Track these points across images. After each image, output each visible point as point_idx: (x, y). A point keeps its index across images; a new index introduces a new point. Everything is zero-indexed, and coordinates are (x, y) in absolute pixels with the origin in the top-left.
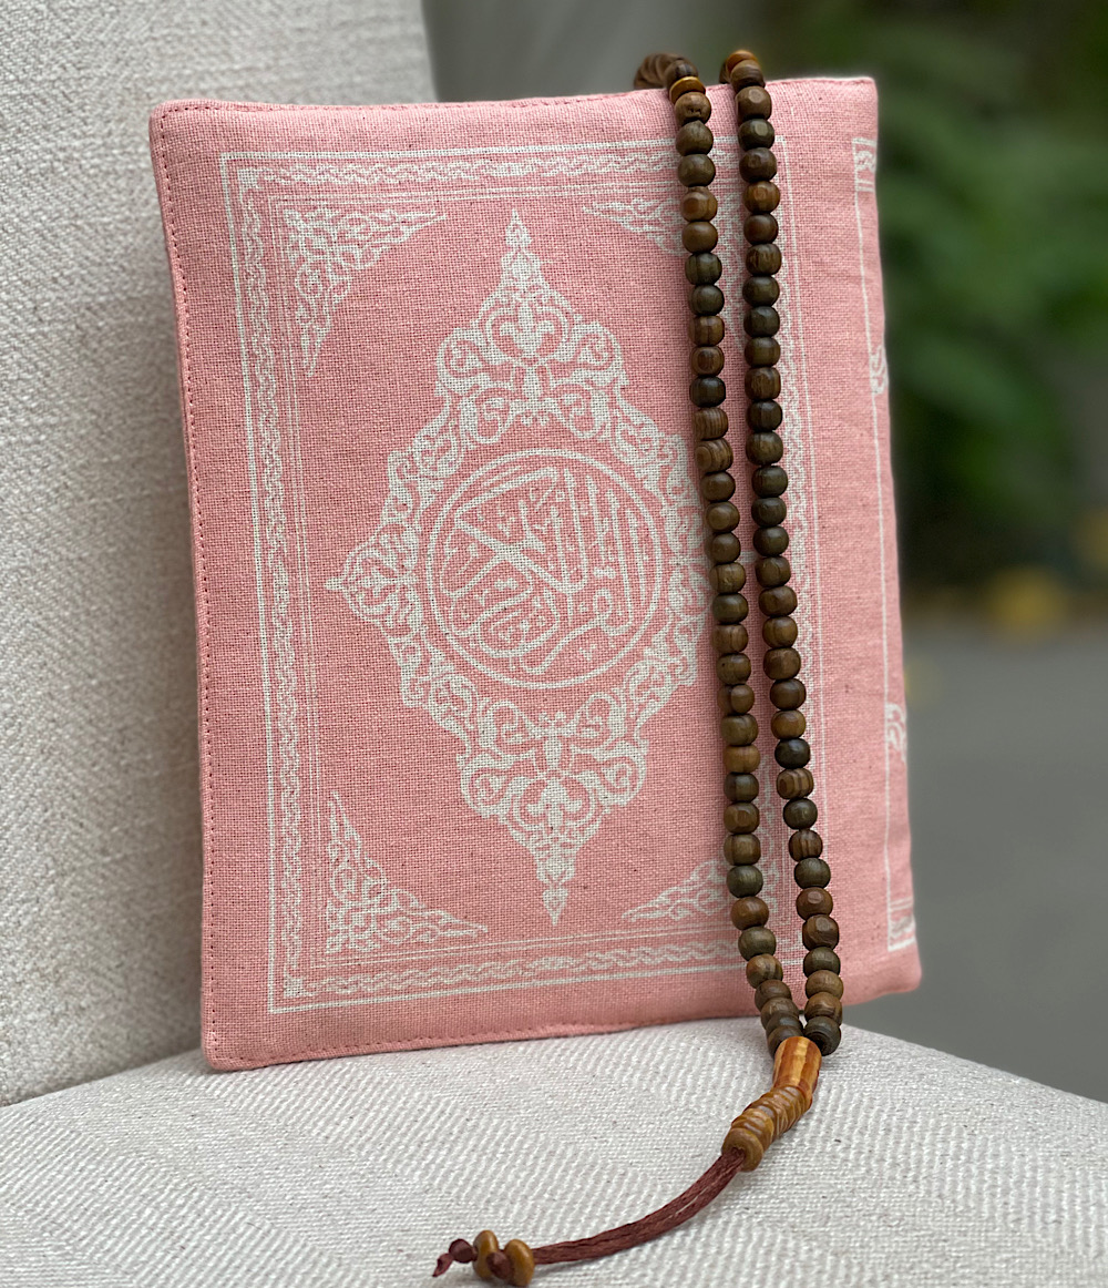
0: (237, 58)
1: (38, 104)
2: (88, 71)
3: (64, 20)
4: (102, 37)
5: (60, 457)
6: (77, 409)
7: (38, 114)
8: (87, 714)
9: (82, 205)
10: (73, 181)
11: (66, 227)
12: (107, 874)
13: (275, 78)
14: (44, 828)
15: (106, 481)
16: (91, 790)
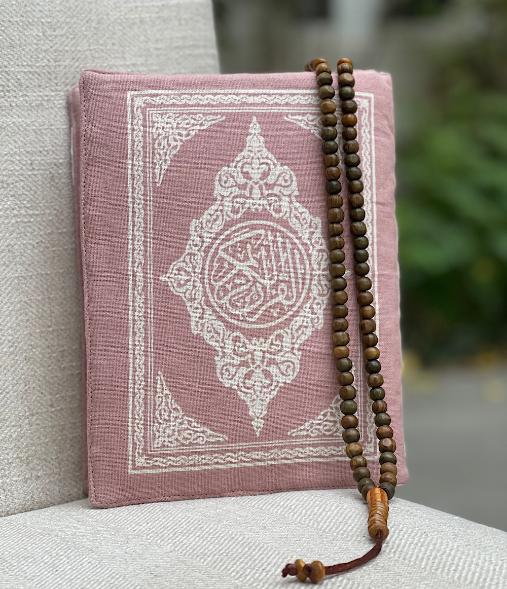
0: (128, 59)
1: (36, 76)
2: (60, 63)
3: (50, 41)
4: (67, 48)
5: (40, 229)
6: (48, 208)
7: (37, 81)
8: (47, 343)
9: (54, 120)
10: (51, 110)
11: (47, 129)
12: (53, 416)
13: (145, 69)
14: (25, 394)
15: (59, 240)
16: (47, 378)
